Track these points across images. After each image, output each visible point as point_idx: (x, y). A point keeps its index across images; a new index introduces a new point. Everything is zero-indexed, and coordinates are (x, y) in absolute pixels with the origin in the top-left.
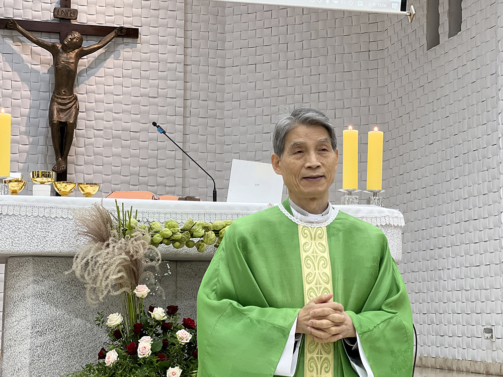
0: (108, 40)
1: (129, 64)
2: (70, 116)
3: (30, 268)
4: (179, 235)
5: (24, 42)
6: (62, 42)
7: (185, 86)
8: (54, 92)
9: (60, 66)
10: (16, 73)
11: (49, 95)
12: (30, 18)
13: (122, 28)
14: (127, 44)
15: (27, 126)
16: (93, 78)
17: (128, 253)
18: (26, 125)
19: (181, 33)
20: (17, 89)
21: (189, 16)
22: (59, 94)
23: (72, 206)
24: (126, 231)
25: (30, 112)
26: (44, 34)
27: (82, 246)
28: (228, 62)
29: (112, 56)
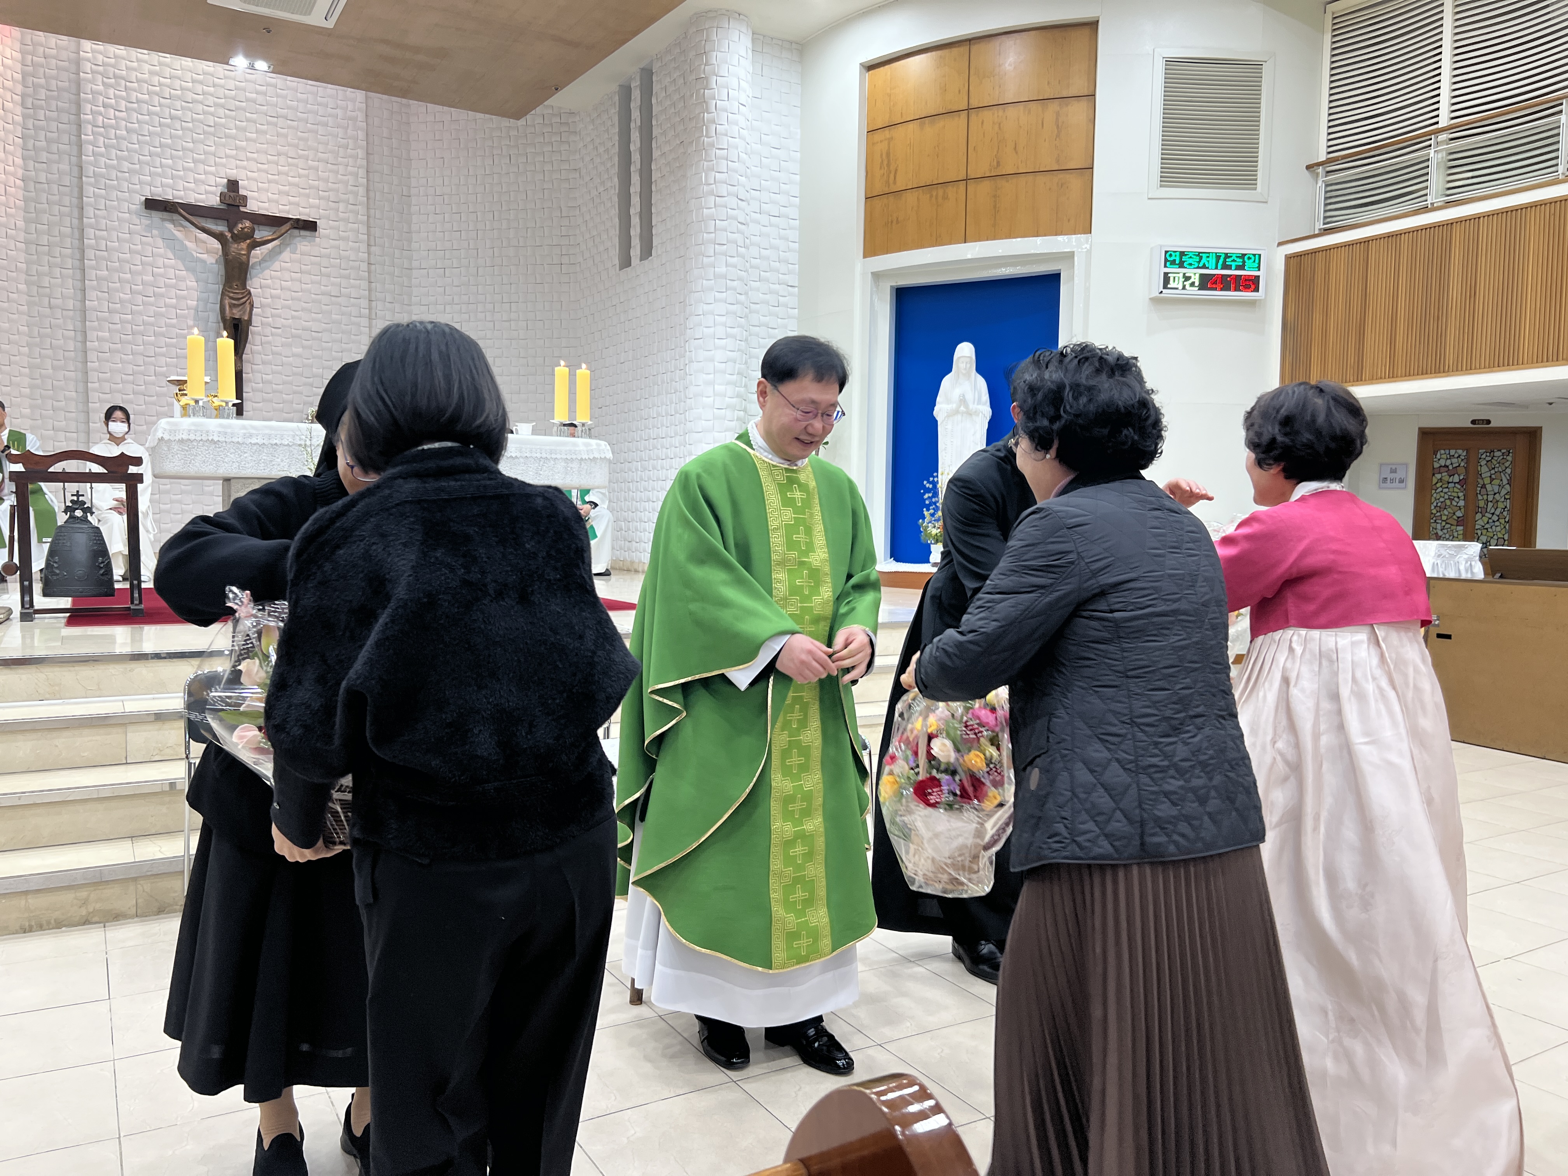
0: (283, 231)
1: (307, 259)
2: (244, 313)
6: (231, 231)
7: (369, 286)
8: (224, 286)
9: (230, 257)
10: (179, 262)
12: (192, 201)
13: (298, 220)
14: (305, 237)
15: (195, 320)
16: (267, 272)
19: (363, 229)
20: (183, 279)
21: (372, 211)
22: (231, 287)
25: (198, 305)
26: (209, 220)
28: (415, 264)
29: (288, 249)
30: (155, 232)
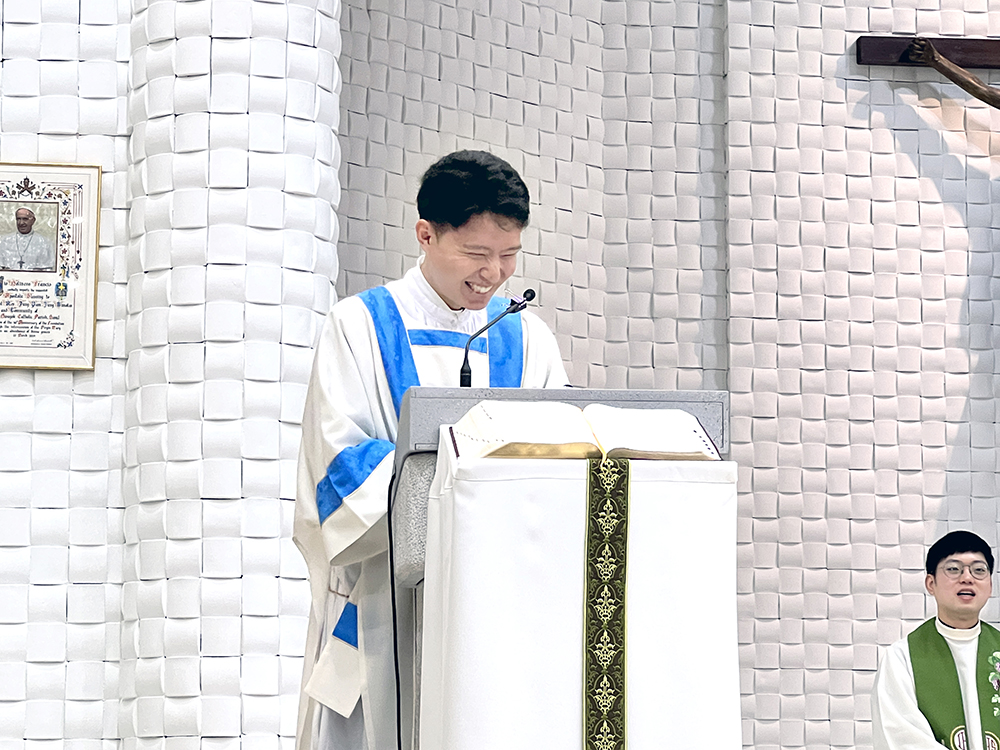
5: (946, 97)
18: (961, 319)
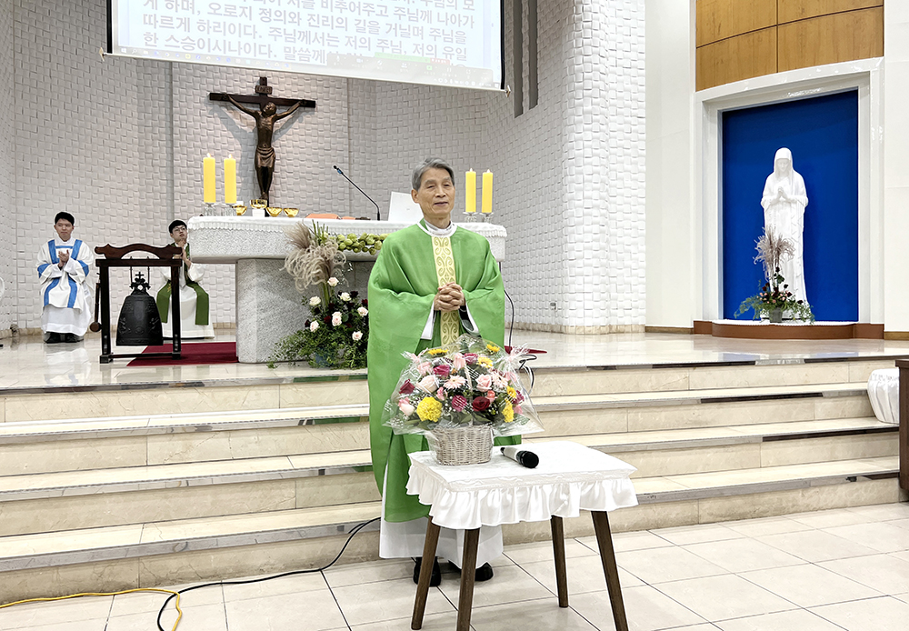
0: (294, 109)
1: (309, 126)
2: (269, 163)
3: (254, 266)
4: (358, 244)
6: (262, 110)
7: (349, 143)
8: (257, 146)
9: (261, 127)
10: (230, 133)
11: (254, 148)
12: (238, 93)
13: (303, 101)
14: (308, 112)
15: (239, 169)
17: (323, 256)
19: (345, 104)
20: (233, 144)
21: (351, 92)
22: (261, 147)
23: (281, 224)
24: (321, 241)
25: (241, 160)
27: (291, 251)
28: (379, 126)
29: (297, 120)
30: (216, 114)
